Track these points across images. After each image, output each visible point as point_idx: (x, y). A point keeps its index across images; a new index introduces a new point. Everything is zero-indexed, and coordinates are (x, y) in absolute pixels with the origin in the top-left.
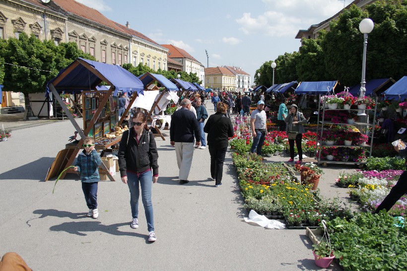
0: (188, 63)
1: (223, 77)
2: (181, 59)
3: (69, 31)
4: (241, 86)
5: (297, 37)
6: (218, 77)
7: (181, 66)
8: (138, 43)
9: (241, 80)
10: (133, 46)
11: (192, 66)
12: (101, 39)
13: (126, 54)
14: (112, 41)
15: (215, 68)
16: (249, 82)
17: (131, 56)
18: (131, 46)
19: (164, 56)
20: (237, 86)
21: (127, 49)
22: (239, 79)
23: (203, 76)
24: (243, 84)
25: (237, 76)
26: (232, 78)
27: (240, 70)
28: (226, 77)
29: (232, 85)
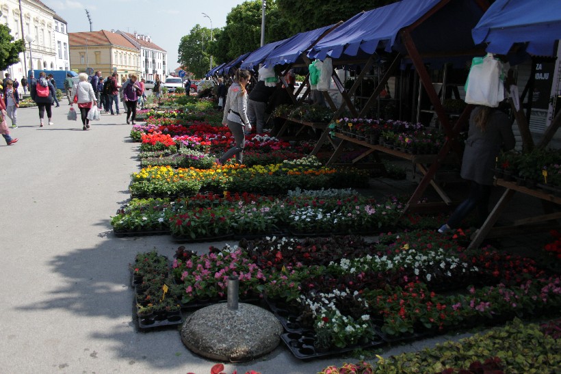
1: (114, 50)
4: (150, 71)
6: (104, 51)
9: (150, 60)
16: (164, 63)
20: (143, 70)
22: (146, 57)
23: (65, 44)
24: (154, 67)
25: (142, 50)
26: (133, 53)
27: (147, 41)
28: (120, 51)
29: (133, 69)
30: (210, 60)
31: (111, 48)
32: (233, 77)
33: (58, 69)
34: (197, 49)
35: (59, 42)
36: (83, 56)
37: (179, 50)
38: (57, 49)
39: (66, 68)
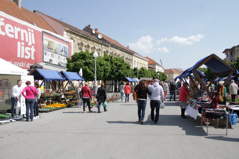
0: (157, 67)
2: (153, 65)
3: (110, 51)
5: (223, 52)
6: (171, 75)
7: (154, 69)
8: (136, 56)
10: (134, 58)
11: (159, 68)
12: (122, 55)
13: (131, 62)
14: (126, 56)
15: (169, 70)
17: (133, 64)
18: (133, 58)
19: (147, 63)
21: (132, 60)
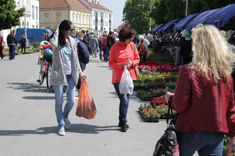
1: (71, 12)
4: (99, 28)
9: (99, 19)
16: (110, 22)
20: (94, 27)
22: (96, 17)
23: (37, 8)
24: (102, 25)
25: (93, 11)
26: (86, 14)
27: (97, 3)
28: (76, 12)
29: (85, 26)
30: (149, 20)
31: (69, 10)
32: (168, 34)
33: (32, 28)
34: (138, 10)
35: (33, 6)
36: (47, 17)
37: (124, 12)
38: (31, 12)
39: (37, 26)
